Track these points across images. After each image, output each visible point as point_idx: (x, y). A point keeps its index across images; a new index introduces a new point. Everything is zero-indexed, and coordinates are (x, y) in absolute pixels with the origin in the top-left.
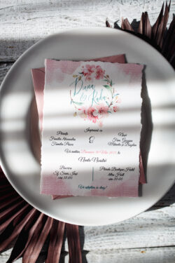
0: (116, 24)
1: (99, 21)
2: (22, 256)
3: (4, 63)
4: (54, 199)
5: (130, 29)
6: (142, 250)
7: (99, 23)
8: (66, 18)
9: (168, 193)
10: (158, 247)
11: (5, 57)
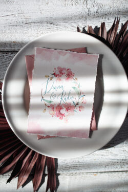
0: (84, 29)
1: (73, 27)
2: (18, 176)
3: (9, 52)
4: (39, 139)
5: (93, 33)
6: (95, 174)
7: (72, 28)
8: (51, 24)
9: (113, 139)
10: (105, 172)
11: (10, 48)
